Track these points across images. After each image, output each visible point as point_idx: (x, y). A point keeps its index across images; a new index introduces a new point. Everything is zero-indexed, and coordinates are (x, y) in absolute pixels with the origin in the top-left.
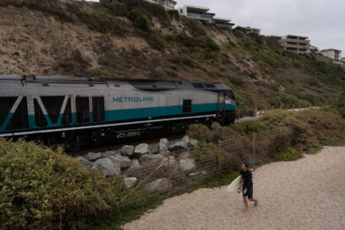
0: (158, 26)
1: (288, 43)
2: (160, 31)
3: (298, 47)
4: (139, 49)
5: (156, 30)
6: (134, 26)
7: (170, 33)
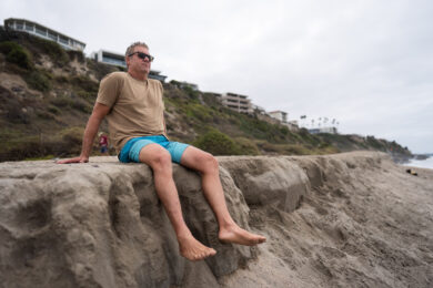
0: (48, 65)
1: (229, 100)
2: (50, 71)
3: (239, 105)
4: (8, 87)
5: (44, 70)
6: (7, 60)
7: (66, 75)
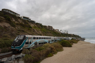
1: (48, 27)
2: (15, 22)
3: (51, 28)
5: (13, 21)
